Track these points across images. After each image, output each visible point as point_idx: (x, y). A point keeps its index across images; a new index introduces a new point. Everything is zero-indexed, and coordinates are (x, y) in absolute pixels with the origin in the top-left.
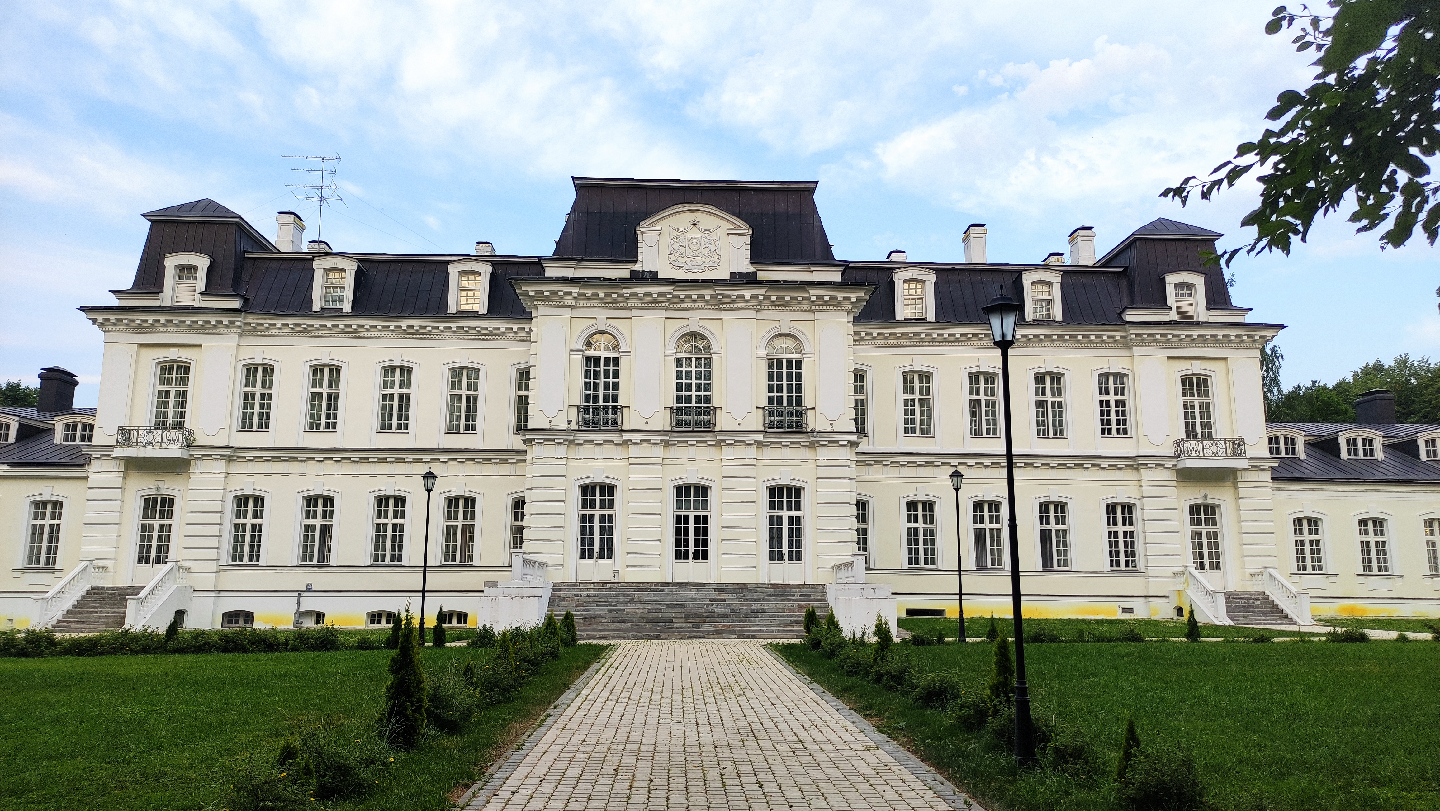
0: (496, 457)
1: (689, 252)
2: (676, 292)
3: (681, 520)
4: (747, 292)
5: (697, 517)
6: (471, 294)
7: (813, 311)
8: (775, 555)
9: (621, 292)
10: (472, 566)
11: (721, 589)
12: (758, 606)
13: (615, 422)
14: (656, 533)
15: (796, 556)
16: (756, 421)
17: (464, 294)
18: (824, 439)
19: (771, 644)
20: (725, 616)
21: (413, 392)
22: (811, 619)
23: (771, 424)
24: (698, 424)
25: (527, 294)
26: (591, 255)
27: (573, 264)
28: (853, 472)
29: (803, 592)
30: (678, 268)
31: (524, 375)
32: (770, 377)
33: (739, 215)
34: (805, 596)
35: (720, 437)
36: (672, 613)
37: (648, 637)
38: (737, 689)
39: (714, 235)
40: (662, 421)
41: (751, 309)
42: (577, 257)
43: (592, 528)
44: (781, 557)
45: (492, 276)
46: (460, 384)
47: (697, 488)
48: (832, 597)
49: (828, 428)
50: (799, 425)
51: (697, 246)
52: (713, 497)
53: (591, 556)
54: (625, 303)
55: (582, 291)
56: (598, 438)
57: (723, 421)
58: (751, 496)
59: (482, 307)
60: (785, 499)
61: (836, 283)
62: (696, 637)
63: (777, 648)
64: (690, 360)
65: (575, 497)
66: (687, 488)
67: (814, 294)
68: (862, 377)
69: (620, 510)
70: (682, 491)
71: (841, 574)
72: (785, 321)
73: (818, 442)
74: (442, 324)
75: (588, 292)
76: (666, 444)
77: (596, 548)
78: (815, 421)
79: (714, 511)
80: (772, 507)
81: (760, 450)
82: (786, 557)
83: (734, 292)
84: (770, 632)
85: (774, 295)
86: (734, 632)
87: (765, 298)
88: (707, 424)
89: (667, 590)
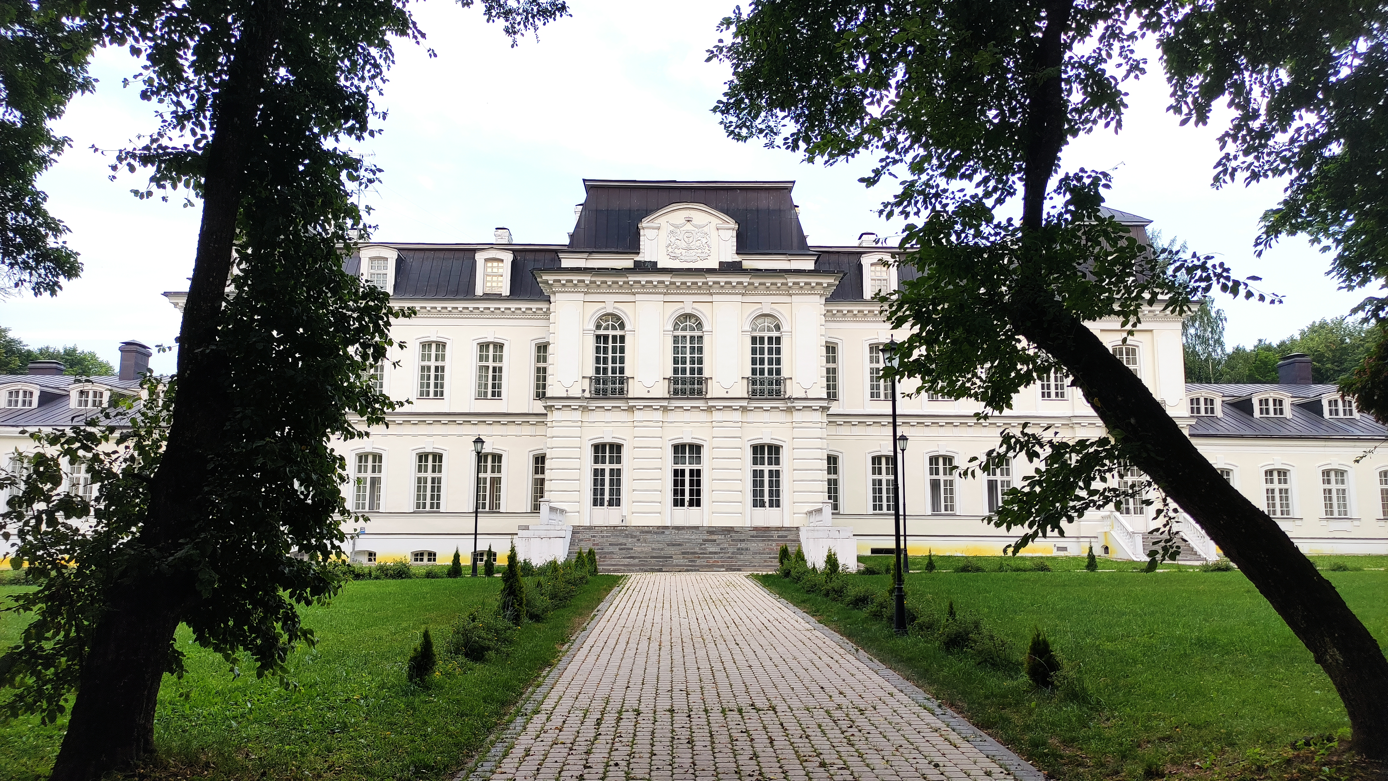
0: (518, 420)
1: (684, 245)
2: (673, 280)
3: (678, 474)
4: (734, 279)
5: (691, 471)
6: (495, 279)
7: (790, 295)
8: (758, 503)
9: (626, 280)
10: (499, 513)
11: (712, 531)
12: (743, 545)
13: (622, 391)
14: (657, 485)
15: (775, 503)
16: (741, 390)
17: (489, 278)
18: (799, 404)
19: (752, 575)
20: (715, 553)
21: (447, 364)
22: (784, 553)
23: (754, 392)
24: (692, 391)
25: (546, 282)
26: (600, 248)
27: (585, 255)
28: (823, 433)
29: (781, 533)
30: (675, 258)
31: (542, 349)
32: (754, 351)
33: (726, 212)
34: (782, 537)
35: (711, 403)
36: (671, 551)
37: (653, 571)
38: (724, 602)
39: (706, 229)
40: (662, 390)
41: (737, 294)
42: (588, 250)
43: (603, 480)
44: (763, 505)
45: (514, 263)
46: (487, 357)
47: (691, 446)
48: (803, 536)
49: (804, 396)
50: (778, 392)
51: (691, 239)
52: (705, 453)
53: (602, 504)
54: (630, 289)
55: (593, 279)
56: (608, 404)
57: (714, 390)
58: (737, 453)
59: (505, 290)
60: (766, 456)
61: (810, 271)
62: (692, 570)
63: (757, 578)
64: (685, 337)
65: (589, 454)
66: (683, 446)
67: (791, 280)
68: (834, 348)
69: (627, 464)
70: (679, 449)
71: (814, 518)
72: (767, 303)
73: (794, 407)
74: (471, 305)
75: (598, 280)
76: (665, 409)
77: (607, 497)
78: (792, 390)
79: (706, 466)
80: (755, 463)
81: (745, 414)
82: (767, 504)
83: (722, 279)
84: (751, 565)
85: (757, 282)
86: (722, 566)
87: (749, 284)
88: (700, 392)
89: (667, 532)
